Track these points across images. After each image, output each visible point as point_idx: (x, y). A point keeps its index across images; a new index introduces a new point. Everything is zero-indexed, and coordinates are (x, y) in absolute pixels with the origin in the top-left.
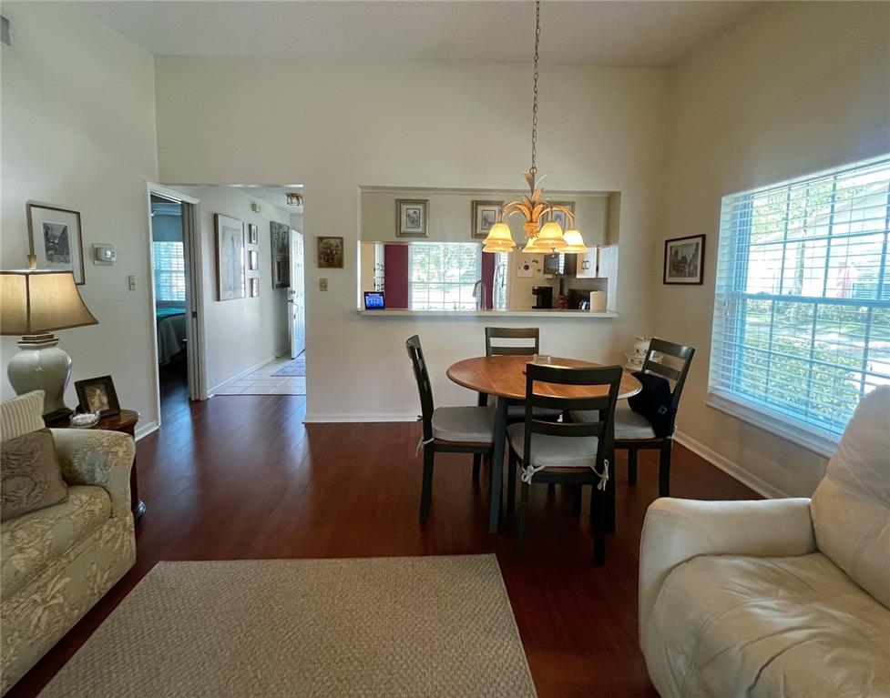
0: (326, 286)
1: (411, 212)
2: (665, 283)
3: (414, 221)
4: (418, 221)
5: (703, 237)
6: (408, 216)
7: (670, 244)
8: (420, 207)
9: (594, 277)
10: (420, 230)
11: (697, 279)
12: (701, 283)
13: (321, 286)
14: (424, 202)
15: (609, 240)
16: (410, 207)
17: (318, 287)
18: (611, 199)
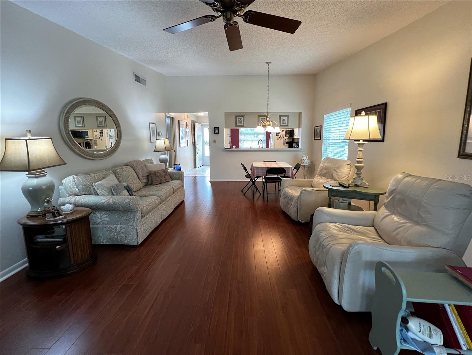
0: (215, 142)
1: (240, 119)
2: (314, 139)
3: (241, 122)
4: (242, 122)
5: (321, 126)
6: (239, 121)
7: (316, 128)
8: (242, 118)
9: (297, 138)
10: (243, 125)
11: (319, 138)
12: (320, 139)
13: (214, 142)
14: (243, 116)
15: (299, 127)
16: (239, 118)
17: (213, 142)
18: (300, 114)
